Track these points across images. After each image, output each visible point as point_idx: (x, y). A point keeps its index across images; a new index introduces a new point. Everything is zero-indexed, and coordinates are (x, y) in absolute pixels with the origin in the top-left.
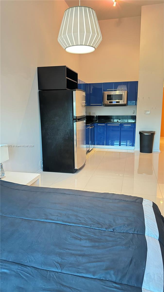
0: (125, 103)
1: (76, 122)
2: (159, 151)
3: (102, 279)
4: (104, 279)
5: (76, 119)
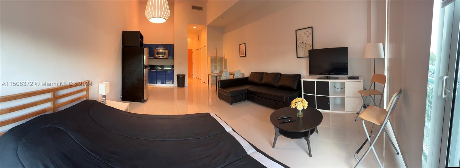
0: (167, 57)
1: (146, 68)
2: (188, 86)
3: (228, 164)
4: (230, 163)
5: (145, 67)
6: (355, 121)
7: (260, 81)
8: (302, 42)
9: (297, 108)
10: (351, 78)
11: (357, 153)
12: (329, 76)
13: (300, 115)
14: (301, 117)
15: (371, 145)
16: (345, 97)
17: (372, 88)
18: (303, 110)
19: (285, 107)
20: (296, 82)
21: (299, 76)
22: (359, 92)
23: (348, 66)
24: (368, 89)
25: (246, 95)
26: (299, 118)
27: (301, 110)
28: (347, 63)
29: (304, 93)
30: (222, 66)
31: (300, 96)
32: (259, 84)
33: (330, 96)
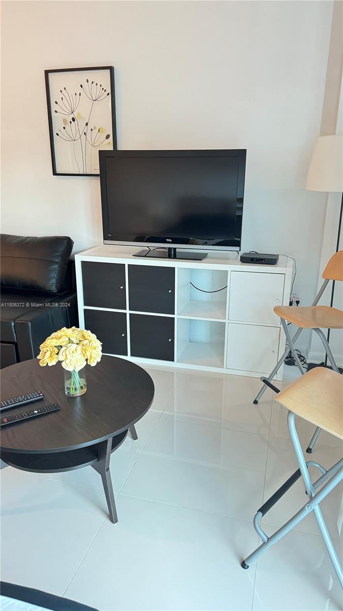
6: (256, 402)
8: (73, 119)
9: (63, 365)
10: (250, 259)
11: (261, 514)
12: (175, 249)
13: (77, 387)
14: (79, 393)
15: (312, 499)
16: (226, 321)
17: (324, 301)
18: (87, 371)
19: (18, 361)
20: (56, 266)
21: (67, 243)
22: (277, 310)
23: (241, 209)
24: (306, 302)
26: (72, 399)
27: (77, 371)
28: (241, 200)
29: (85, 305)
31: (73, 322)
33: (175, 316)
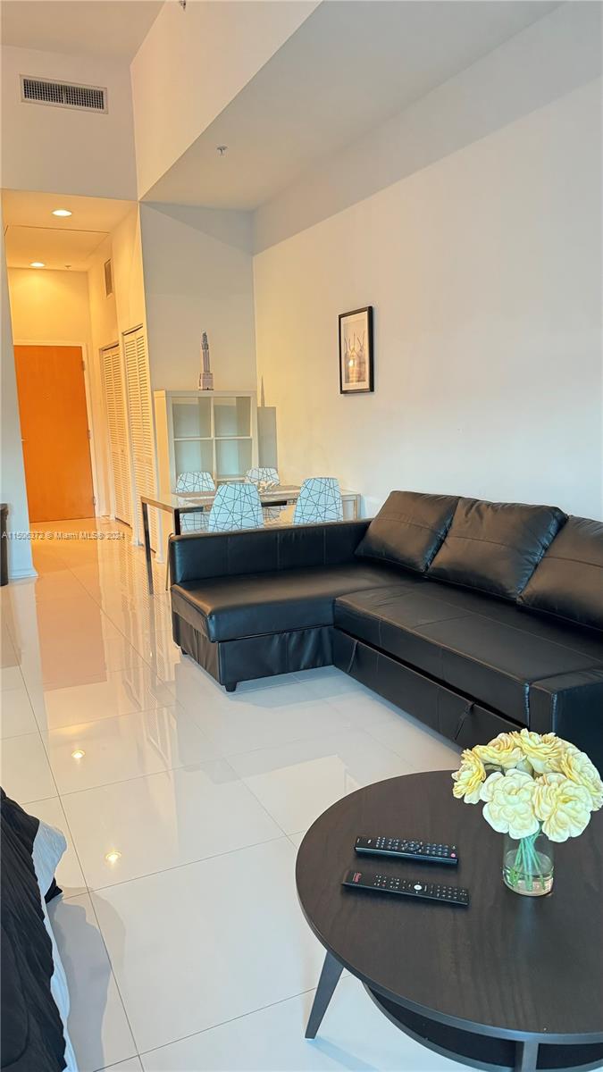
7: (429, 556)
25: (325, 630)
30: (244, 446)
32: (422, 568)
